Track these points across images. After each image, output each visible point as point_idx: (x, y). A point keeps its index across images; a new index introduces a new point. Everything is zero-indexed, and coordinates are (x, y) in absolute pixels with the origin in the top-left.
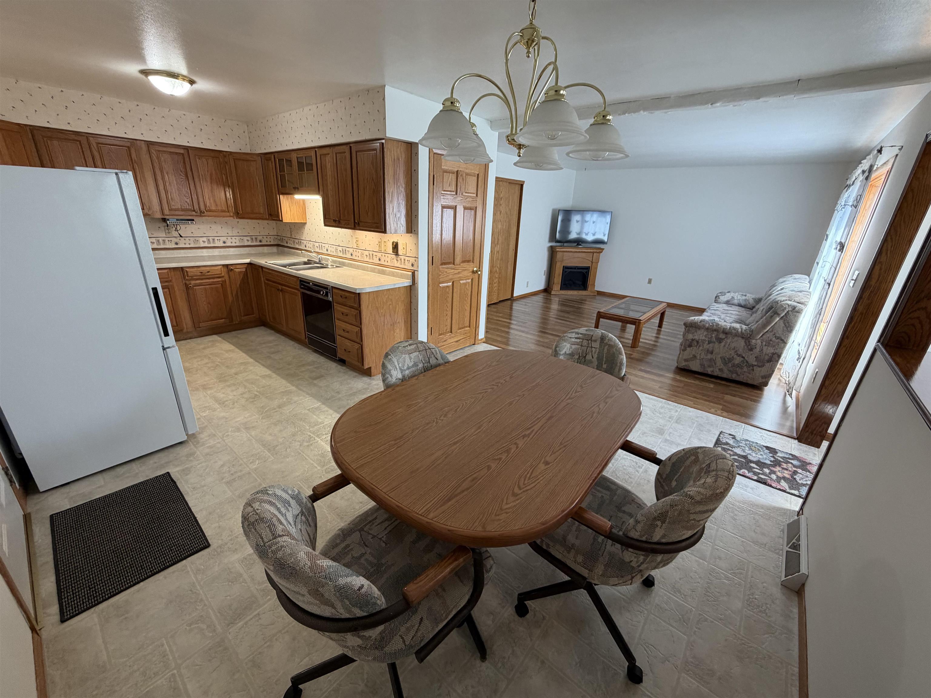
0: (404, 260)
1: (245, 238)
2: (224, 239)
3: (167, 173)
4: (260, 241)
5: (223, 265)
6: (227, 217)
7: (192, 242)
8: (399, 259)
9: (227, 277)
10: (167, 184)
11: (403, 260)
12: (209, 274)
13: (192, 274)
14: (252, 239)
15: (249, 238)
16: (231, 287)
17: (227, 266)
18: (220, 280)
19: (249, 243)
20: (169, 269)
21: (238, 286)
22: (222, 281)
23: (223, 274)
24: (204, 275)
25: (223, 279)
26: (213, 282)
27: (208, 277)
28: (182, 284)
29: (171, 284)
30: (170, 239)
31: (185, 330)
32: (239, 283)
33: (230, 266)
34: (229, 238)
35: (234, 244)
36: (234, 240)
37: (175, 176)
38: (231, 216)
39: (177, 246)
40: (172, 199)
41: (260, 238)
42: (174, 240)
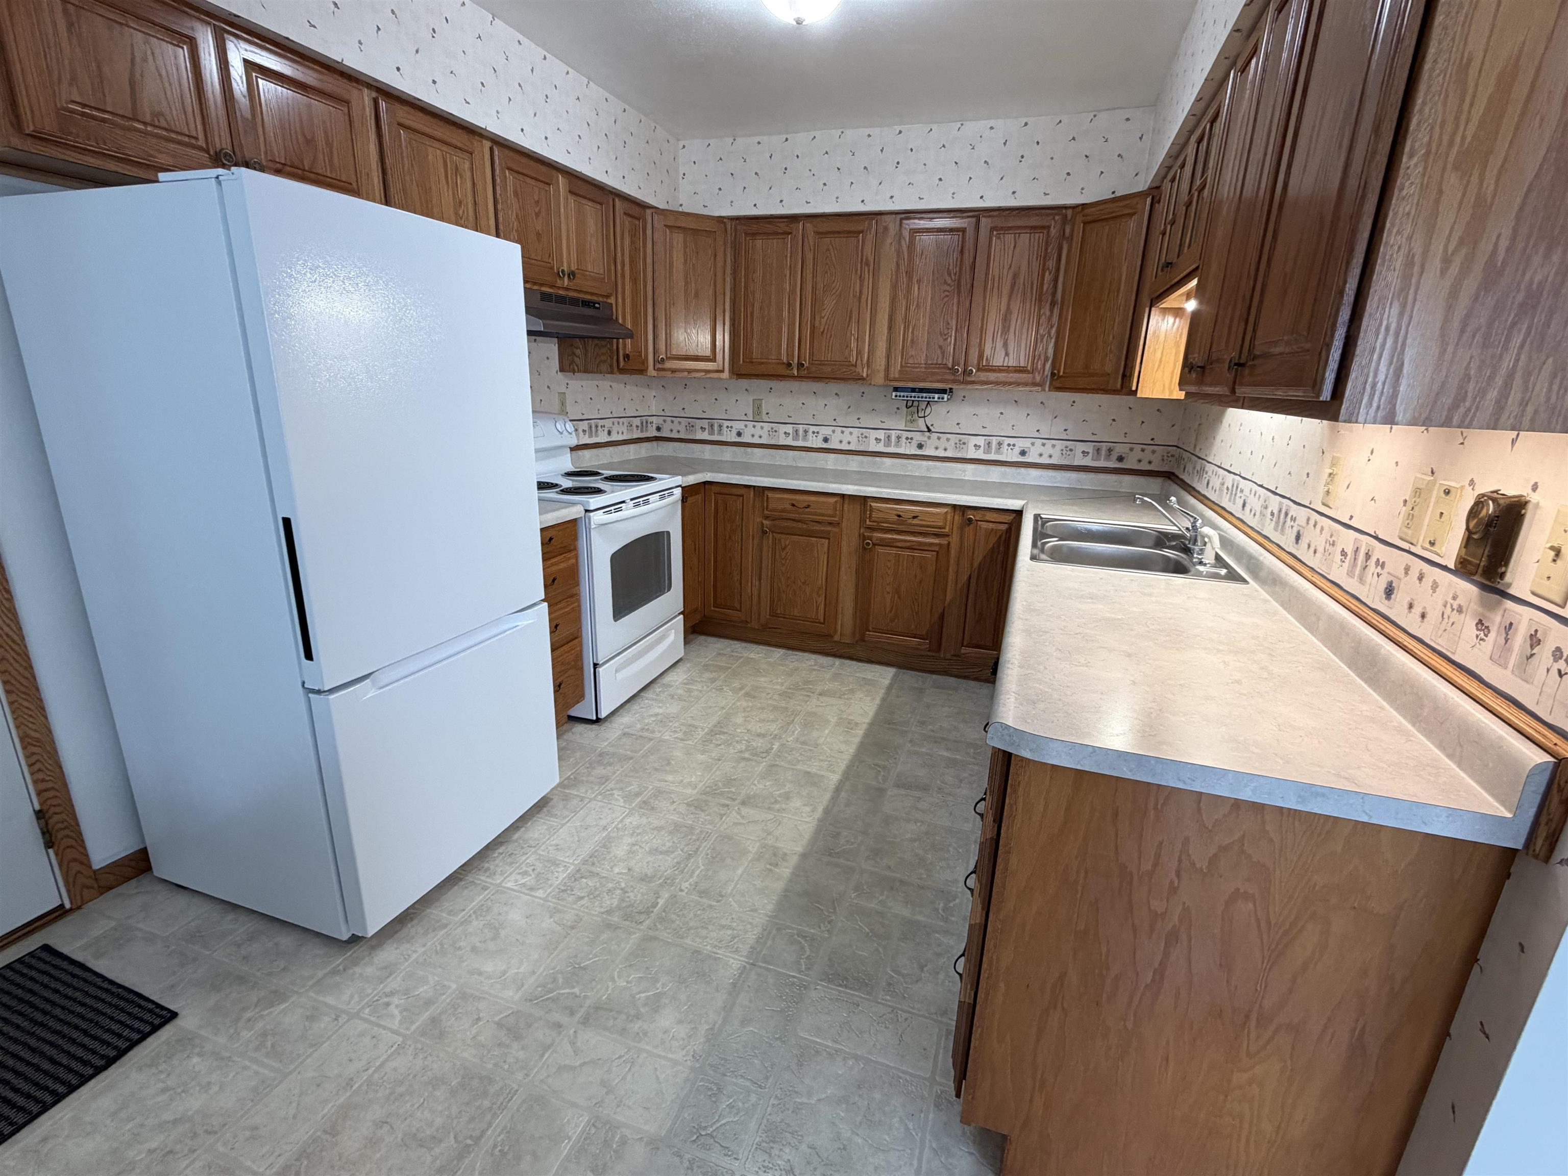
0: (1535, 640)
1: (1081, 447)
2: (1021, 444)
3: (919, 281)
4: (1120, 459)
5: (954, 507)
6: (1026, 384)
7: (951, 445)
8: (1496, 620)
9: (955, 539)
10: (913, 308)
11: (1519, 639)
12: (915, 521)
13: (881, 515)
14: (1098, 450)
15: (1089, 448)
16: (958, 564)
17: (964, 509)
18: (936, 541)
19: (1088, 462)
20: (843, 496)
21: (976, 565)
22: (940, 545)
23: (947, 530)
24: (903, 523)
25: (944, 541)
26: (920, 543)
27: (912, 529)
28: (857, 534)
29: (836, 530)
30: (909, 435)
31: (837, 638)
32: (980, 558)
33: (969, 512)
34: (1039, 442)
35: (1045, 460)
36: (1048, 450)
37: (933, 286)
38: (1035, 384)
39: (919, 452)
40: (912, 340)
41: (1119, 450)
42: (918, 437)
